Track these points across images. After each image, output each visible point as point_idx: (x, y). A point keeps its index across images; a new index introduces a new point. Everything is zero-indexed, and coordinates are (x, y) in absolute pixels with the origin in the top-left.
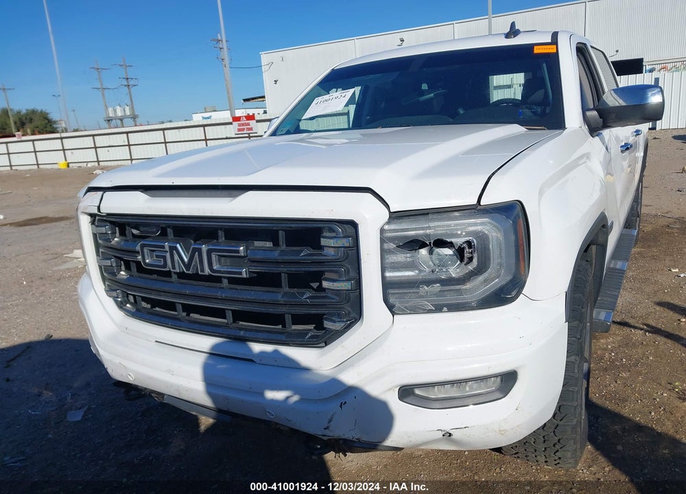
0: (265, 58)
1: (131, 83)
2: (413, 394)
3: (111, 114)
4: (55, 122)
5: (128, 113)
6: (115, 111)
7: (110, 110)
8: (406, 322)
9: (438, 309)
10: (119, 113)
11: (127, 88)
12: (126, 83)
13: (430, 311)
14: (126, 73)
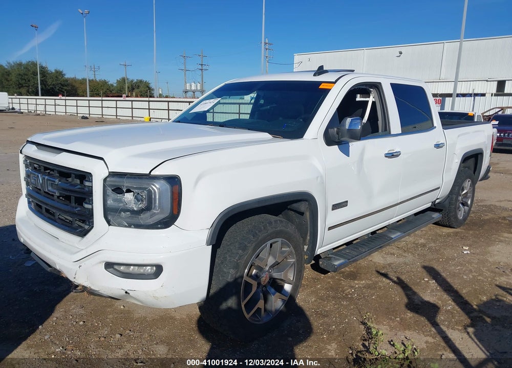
0: (297, 58)
1: (204, 67)
2: (113, 268)
3: (188, 88)
4: (153, 90)
5: (199, 88)
6: (191, 86)
7: (188, 85)
8: (114, 229)
9: (130, 226)
10: (193, 88)
11: (200, 71)
12: (201, 68)
13: (126, 226)
14: (202, 61)
